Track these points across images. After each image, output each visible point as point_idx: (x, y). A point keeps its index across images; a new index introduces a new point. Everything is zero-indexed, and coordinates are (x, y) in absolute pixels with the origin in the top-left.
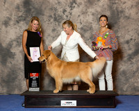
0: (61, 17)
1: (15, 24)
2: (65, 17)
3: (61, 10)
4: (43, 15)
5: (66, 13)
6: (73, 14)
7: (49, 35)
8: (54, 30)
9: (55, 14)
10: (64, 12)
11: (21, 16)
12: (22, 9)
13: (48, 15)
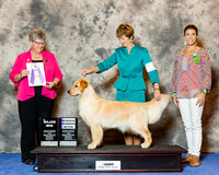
0: (91, 29)
1: (16, 40)
2: (96, 28)
3: (91, 17)
4: (62, 25)
5: (98, 23)
6: (109, 23)
7: (71, 58)
8: (79, 50)
9: (80, 25)
10: (95, 21)
11: (27, 28)
12: (29, 16)
13: (70, 25)
